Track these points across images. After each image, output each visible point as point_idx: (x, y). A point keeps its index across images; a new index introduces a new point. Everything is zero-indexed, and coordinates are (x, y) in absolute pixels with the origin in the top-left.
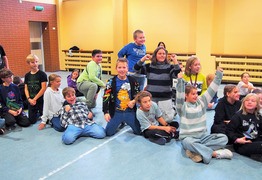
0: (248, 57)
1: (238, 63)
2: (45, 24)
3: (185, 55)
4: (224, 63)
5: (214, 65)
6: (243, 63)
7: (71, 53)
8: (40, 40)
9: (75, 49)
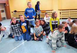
0: (70, 10)
1: (67, 12)
2: (5, 4)
3: (50, 11)
4: (63, 12)
5: (60, 13)
6: (68, 12)
7: (14, 13)
8: (4, 9)
9: (15, 11)
